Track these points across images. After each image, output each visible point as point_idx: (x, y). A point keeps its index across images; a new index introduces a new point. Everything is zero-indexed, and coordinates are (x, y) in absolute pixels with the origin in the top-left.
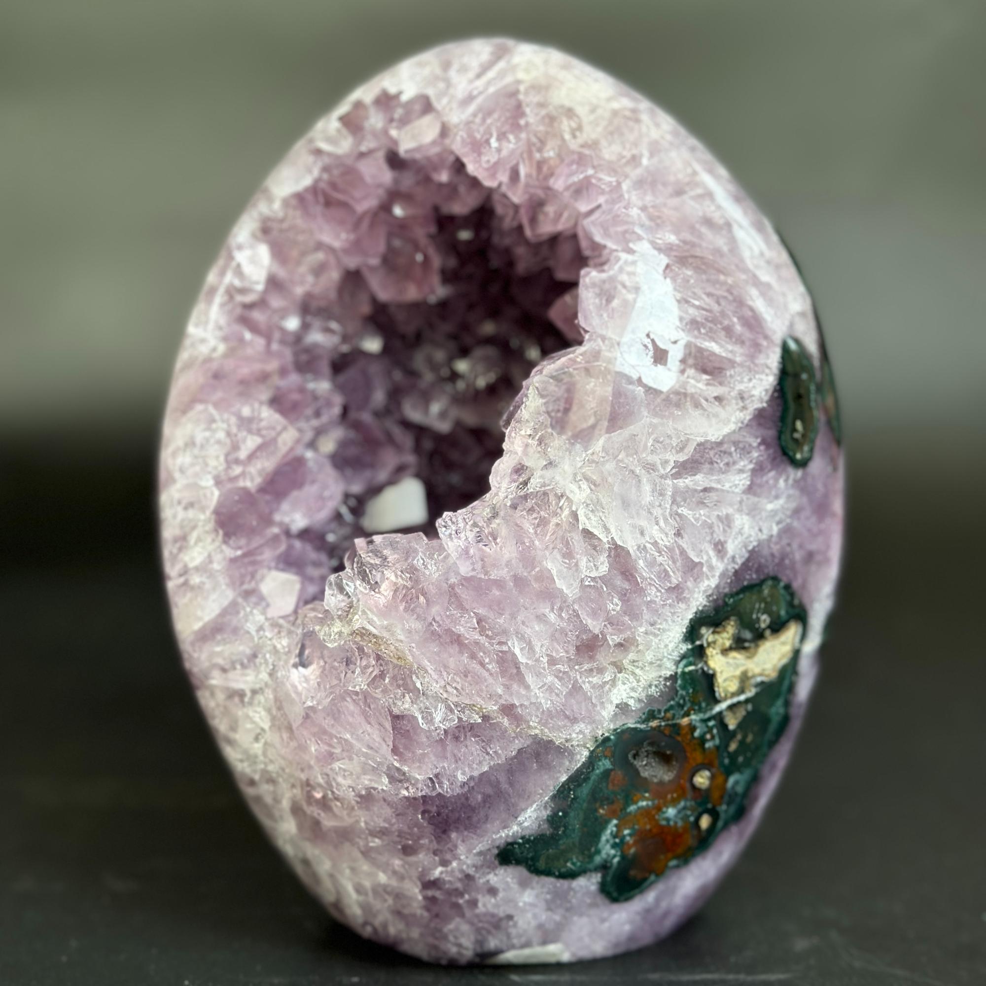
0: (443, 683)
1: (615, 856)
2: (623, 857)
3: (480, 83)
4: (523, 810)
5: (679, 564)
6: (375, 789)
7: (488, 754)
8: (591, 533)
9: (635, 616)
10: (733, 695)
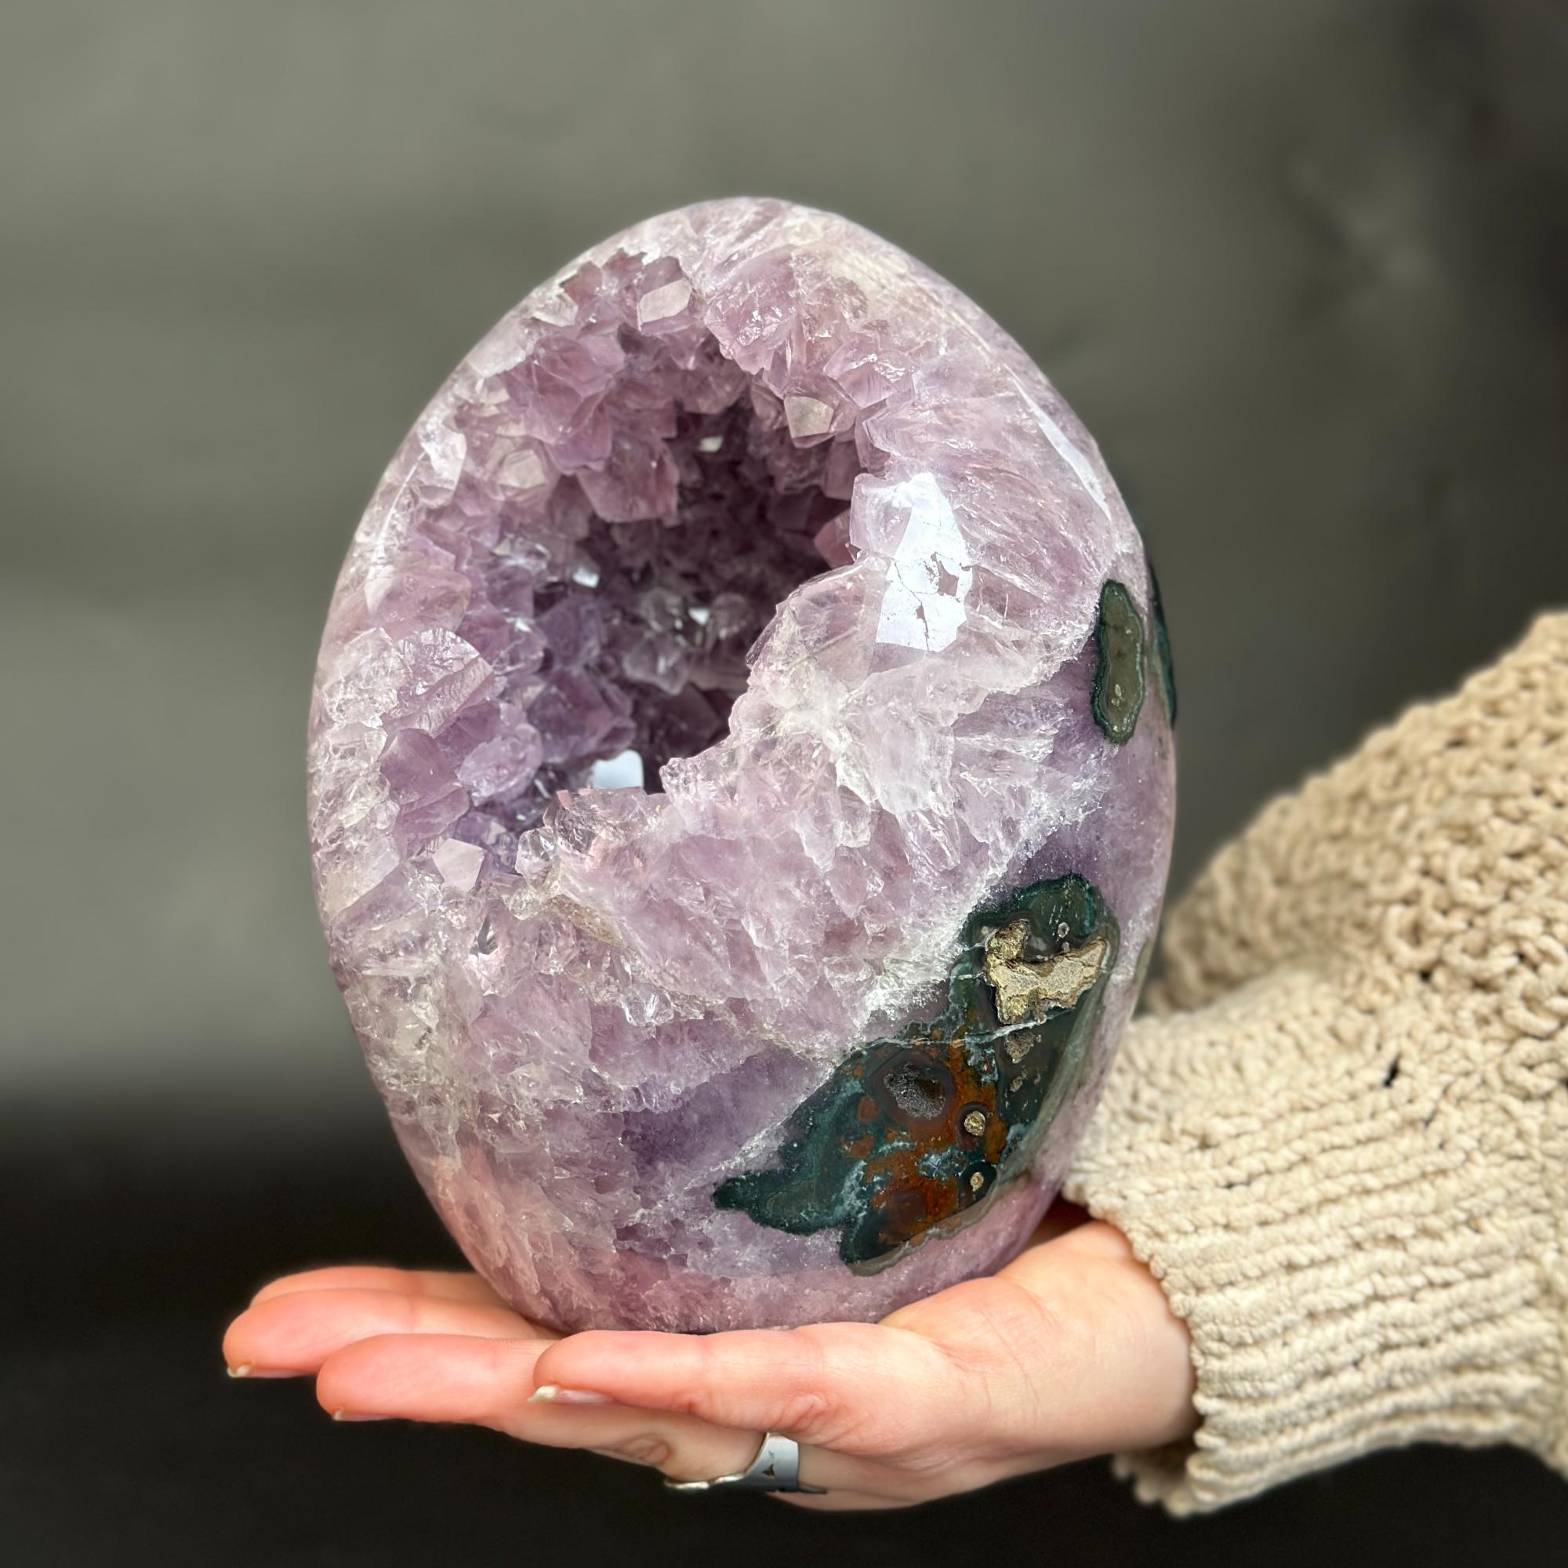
0: (658, 970)
1: (860, 1210)
2: (871, 1212)
3: (742, 247)
4: (748, 1137)
5: (958, 842)
6: (566, 1103)
7: (709, 1061)
8: (851, 793)
9: (900, 902)
10: (1019, 1019)
